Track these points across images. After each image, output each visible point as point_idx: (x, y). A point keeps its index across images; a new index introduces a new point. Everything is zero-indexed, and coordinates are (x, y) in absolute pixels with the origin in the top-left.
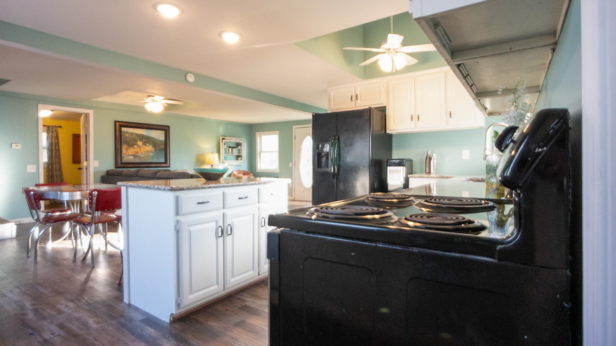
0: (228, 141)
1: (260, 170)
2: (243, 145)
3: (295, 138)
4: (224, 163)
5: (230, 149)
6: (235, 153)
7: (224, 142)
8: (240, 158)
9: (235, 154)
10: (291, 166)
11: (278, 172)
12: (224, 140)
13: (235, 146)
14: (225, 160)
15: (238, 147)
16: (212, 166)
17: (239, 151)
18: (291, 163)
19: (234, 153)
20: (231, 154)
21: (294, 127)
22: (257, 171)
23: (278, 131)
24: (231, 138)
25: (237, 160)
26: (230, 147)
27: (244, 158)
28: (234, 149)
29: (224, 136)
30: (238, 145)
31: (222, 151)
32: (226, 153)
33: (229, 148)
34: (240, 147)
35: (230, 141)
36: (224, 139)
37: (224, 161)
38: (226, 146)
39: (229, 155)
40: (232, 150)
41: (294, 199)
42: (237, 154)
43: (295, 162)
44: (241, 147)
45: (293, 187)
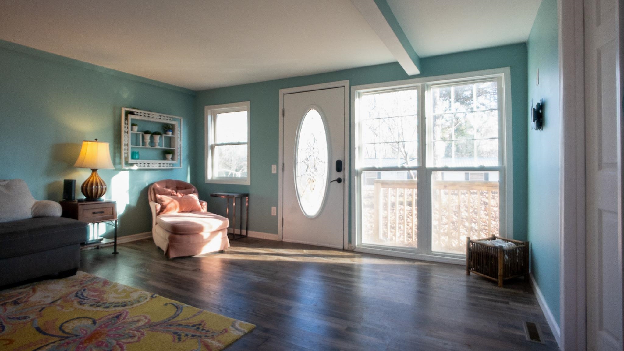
0: (142, 118)
1: (212, 180)
2: (177, 129)
3: (283, 115)
4: (132, 165)
5: (148, 137)
6: (159, 145)
7: (132, 119)
8: (170, 156)
9: (158, 147)
10: (274, 171)
11: (248, 183)
12: (130, 117)
13: (160, 131)
14: (132, 158)
15: (166, 134)
16: (94, 171)
17: (170, 141)
18: (275, 165)
19: (157, 144)
20: (148, 146)
21: (282, 91)
22: (206, 182)
23: (249, 102)
24: (149, 113)
25: (165, 158)
26: (147, 132)
27: (180, 155)
28: (157, 138)
29: (133, 108)
30: (167, 128)
31: (126, 139)
32: (136, 142)
33: (143, 133)
34: (170, 134)
35: (146, 119)
36: (132, 113)
37: (131, 161)
38: (136, 128)
39: (146, 148)
40: (152, 139)
41: (281, 240)
42: (163, 148)
43: (283, 164)
44: (172, 134)
45: (279, 216)
